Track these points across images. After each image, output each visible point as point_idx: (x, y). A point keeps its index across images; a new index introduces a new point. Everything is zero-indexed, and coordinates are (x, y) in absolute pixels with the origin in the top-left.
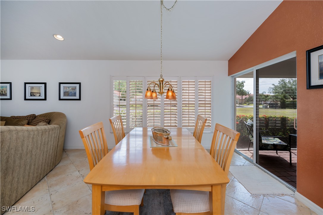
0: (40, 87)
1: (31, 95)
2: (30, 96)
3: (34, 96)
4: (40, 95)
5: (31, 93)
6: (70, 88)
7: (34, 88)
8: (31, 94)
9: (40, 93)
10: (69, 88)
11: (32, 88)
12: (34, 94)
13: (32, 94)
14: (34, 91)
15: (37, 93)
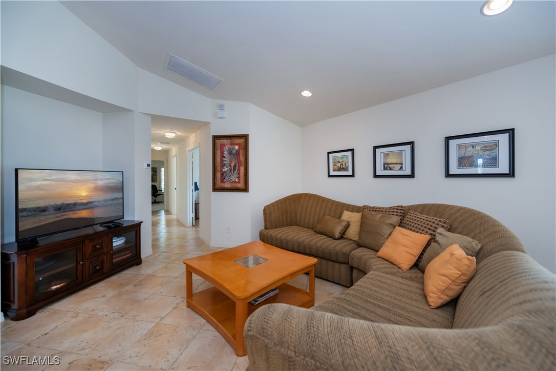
0: (400, 153)
1: (385, 169)
2: (382, 169)
3: (390, 169)
4: (401, 168)
5: (384, 164)
6: (478, 148)
7: (390, 155)
8: (384, 166)
9: (402, 164)
10: (473, 147)
11: (387, 155)
12: (391, 166)
13: (386, 166)
14: (390, 160)
15: (396, 164)
